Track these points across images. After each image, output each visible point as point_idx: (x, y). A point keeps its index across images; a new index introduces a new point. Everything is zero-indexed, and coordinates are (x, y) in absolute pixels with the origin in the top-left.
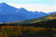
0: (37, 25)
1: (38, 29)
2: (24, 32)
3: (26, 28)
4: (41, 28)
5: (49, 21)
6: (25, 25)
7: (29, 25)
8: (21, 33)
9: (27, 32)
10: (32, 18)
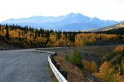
0: (109, 32)
1: (110, 36)
2: (97, 39)
3: (99, 35)
4: (113, 35)
5: (120, 29)
6: (98, 33)
7: (102, 32)
8: (95, 40)
9: (100, 38)
10: (104, 26)
